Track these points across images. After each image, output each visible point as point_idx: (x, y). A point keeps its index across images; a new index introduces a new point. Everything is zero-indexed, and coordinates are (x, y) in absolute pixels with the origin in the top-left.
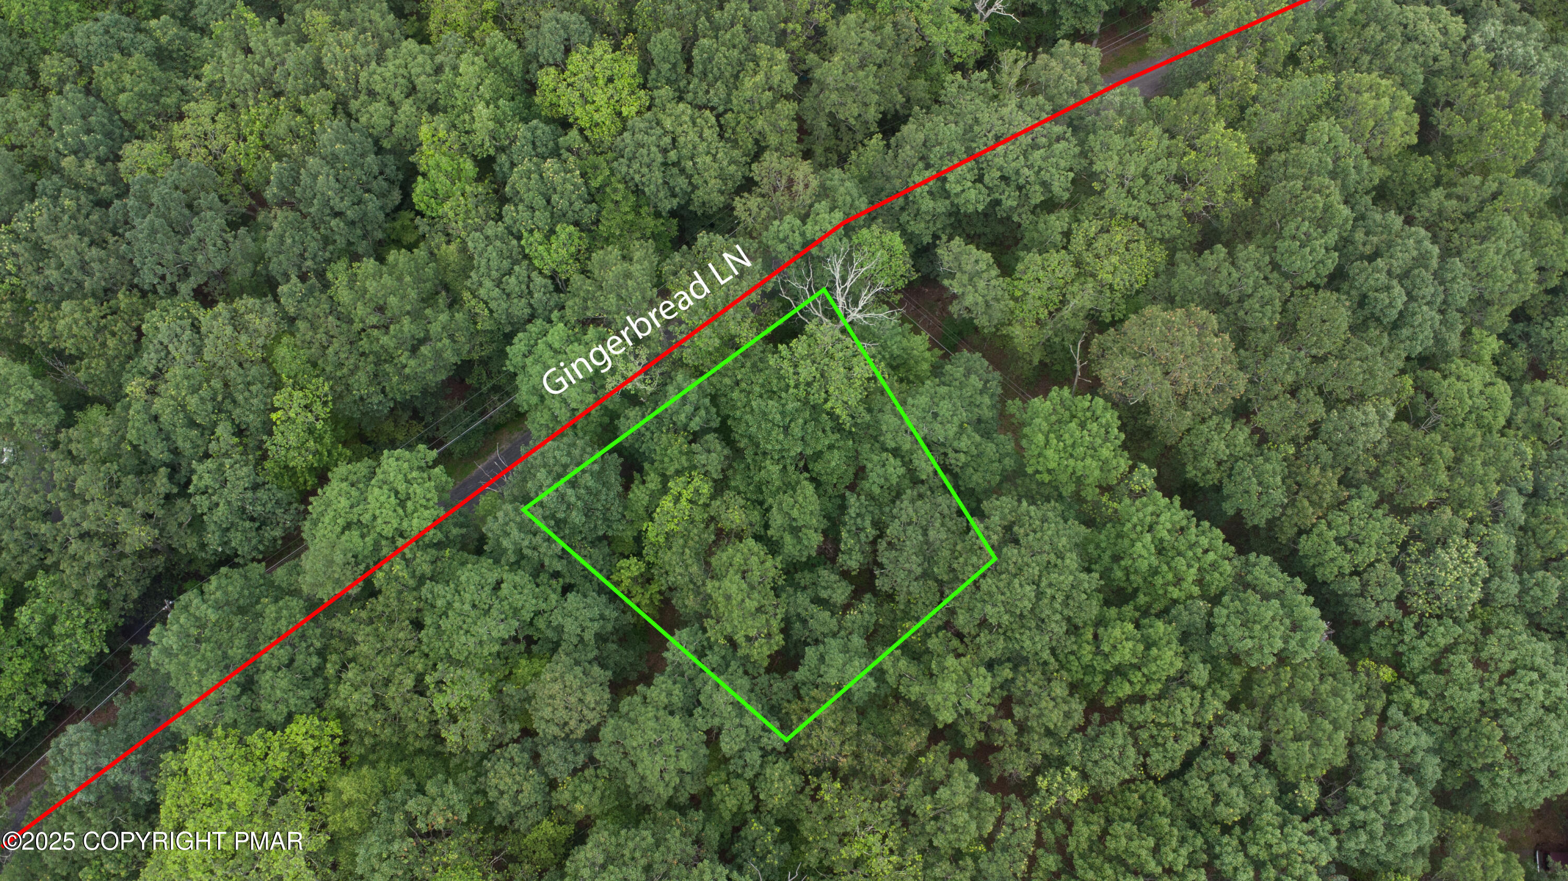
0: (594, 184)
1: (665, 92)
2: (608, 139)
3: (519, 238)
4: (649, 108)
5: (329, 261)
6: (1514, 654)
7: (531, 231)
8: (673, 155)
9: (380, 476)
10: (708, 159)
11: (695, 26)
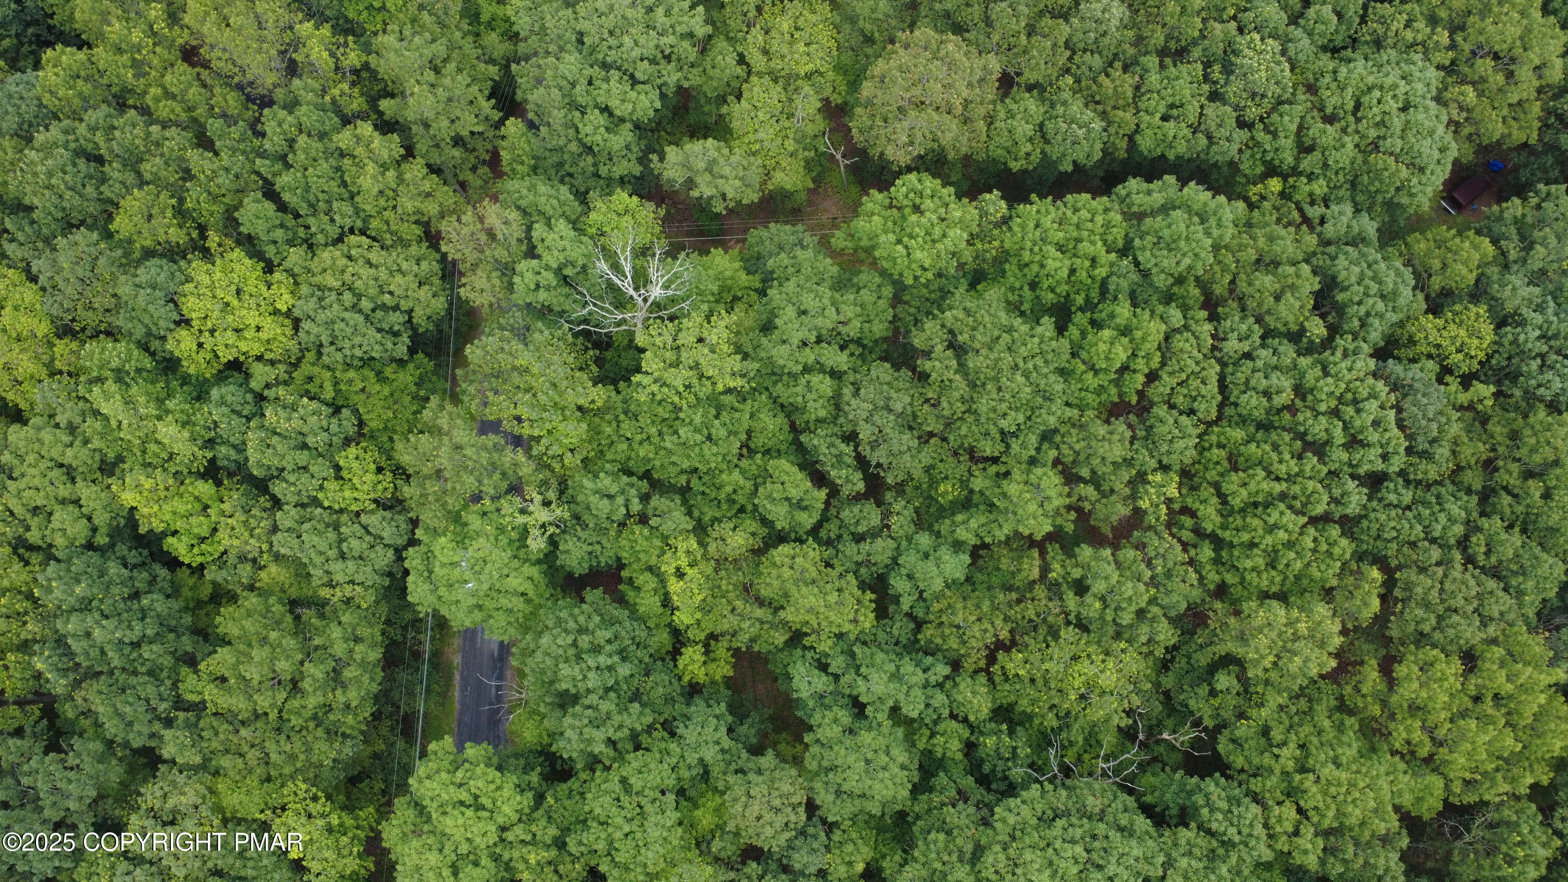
0: (329, 394)
1: (295, 256)
2: (292, 345)
3: (315, 502)
4: (296, 283)
5: (175, 685)
6: (1350, 91)
7: (321, 488)
8: (366, 304)
9: (432, 807)
10: (399, 278)
11: (258, 174)
